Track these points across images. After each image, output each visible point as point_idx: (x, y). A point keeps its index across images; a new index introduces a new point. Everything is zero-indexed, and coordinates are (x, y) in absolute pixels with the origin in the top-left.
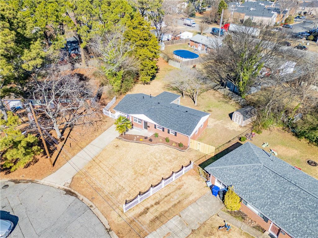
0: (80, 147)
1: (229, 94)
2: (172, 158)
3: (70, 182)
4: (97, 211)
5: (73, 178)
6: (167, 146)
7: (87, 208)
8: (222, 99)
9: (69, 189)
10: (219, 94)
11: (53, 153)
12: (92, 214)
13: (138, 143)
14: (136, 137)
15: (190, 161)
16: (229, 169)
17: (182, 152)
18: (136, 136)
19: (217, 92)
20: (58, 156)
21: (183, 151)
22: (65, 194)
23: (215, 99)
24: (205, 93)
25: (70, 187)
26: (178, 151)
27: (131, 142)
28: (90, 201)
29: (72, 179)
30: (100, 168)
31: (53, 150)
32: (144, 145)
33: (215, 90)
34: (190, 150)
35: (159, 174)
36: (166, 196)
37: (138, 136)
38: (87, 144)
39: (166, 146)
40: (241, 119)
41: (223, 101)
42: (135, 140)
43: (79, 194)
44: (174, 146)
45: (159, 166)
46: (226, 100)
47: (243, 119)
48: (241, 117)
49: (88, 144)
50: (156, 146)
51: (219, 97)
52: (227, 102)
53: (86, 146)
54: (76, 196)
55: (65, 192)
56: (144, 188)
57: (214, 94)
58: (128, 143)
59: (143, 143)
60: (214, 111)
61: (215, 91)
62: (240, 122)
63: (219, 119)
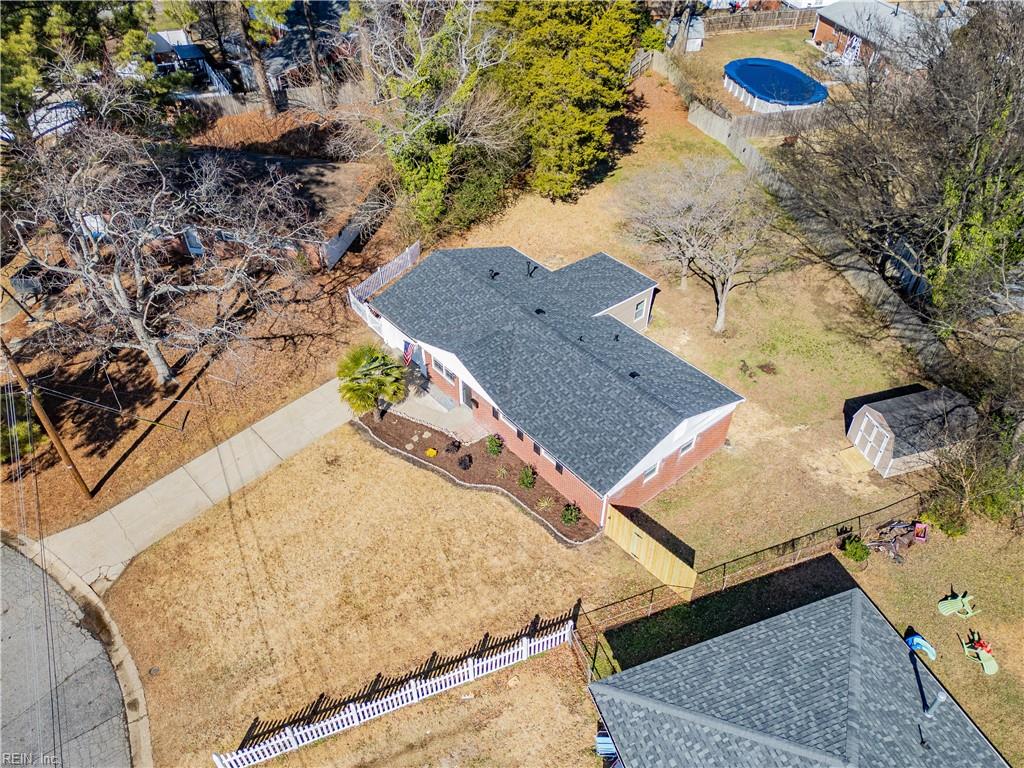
0: (212, 436)
1: (884, 302)
2: (510, 569)
3: (114, 578)
4: (142, 732)
5: (132, 560)
6: (517, 505)
7: (117, 709)
8: (847, 317)
9: (101, 605)
10: (845, 291)
11: (118, 440)
12: (118, 743)
13: (414, 463)
14: (420, 435)
15: (579, 601)
16: (687, 730)
17: (564, 549)
18: (422, 428)
19: (838, 281)
20: (125, 457)
21: (570, 547)
22: (78, 625)
23: (815, 312)
24: (784, 275)
25: (105, 598)
26: (551, 538)
27: (393, 453)
28: (141, 678)
29: (127, 568)
30: (235, 546)
31: (123, 428)
32: (434, 477)
33: (833, 267)
34: (600, 546)
35: (429, 634)
36: (411, 747)
37: (431, 430)
38: (240, 428)
39: (513, 502)
40: (884, 445)
41: (849, 331)
42: (409, 447)
43: (118, 640)
44: (544, 514)
45: (445, 594)
46: (862, 329)
47: (891, 448)
48: (886, 440)
49: (244, 427)
50: (473, 493)
51: (839, 308)
52: (862, 340)
53: (233, 435)
54: (108, 644)
55: (81, 616)
56: (344, 681)
57: (822, 289)
58: (379, 452)
59: (433, 470)
60: (788, 372)
61: (833, 274)
62: (880, 455)
63: (790, 421)
